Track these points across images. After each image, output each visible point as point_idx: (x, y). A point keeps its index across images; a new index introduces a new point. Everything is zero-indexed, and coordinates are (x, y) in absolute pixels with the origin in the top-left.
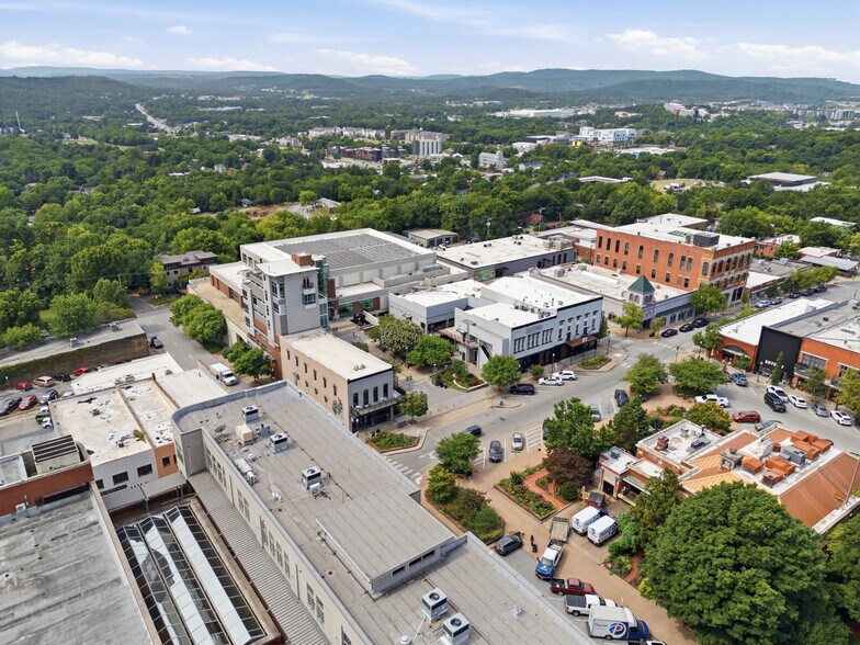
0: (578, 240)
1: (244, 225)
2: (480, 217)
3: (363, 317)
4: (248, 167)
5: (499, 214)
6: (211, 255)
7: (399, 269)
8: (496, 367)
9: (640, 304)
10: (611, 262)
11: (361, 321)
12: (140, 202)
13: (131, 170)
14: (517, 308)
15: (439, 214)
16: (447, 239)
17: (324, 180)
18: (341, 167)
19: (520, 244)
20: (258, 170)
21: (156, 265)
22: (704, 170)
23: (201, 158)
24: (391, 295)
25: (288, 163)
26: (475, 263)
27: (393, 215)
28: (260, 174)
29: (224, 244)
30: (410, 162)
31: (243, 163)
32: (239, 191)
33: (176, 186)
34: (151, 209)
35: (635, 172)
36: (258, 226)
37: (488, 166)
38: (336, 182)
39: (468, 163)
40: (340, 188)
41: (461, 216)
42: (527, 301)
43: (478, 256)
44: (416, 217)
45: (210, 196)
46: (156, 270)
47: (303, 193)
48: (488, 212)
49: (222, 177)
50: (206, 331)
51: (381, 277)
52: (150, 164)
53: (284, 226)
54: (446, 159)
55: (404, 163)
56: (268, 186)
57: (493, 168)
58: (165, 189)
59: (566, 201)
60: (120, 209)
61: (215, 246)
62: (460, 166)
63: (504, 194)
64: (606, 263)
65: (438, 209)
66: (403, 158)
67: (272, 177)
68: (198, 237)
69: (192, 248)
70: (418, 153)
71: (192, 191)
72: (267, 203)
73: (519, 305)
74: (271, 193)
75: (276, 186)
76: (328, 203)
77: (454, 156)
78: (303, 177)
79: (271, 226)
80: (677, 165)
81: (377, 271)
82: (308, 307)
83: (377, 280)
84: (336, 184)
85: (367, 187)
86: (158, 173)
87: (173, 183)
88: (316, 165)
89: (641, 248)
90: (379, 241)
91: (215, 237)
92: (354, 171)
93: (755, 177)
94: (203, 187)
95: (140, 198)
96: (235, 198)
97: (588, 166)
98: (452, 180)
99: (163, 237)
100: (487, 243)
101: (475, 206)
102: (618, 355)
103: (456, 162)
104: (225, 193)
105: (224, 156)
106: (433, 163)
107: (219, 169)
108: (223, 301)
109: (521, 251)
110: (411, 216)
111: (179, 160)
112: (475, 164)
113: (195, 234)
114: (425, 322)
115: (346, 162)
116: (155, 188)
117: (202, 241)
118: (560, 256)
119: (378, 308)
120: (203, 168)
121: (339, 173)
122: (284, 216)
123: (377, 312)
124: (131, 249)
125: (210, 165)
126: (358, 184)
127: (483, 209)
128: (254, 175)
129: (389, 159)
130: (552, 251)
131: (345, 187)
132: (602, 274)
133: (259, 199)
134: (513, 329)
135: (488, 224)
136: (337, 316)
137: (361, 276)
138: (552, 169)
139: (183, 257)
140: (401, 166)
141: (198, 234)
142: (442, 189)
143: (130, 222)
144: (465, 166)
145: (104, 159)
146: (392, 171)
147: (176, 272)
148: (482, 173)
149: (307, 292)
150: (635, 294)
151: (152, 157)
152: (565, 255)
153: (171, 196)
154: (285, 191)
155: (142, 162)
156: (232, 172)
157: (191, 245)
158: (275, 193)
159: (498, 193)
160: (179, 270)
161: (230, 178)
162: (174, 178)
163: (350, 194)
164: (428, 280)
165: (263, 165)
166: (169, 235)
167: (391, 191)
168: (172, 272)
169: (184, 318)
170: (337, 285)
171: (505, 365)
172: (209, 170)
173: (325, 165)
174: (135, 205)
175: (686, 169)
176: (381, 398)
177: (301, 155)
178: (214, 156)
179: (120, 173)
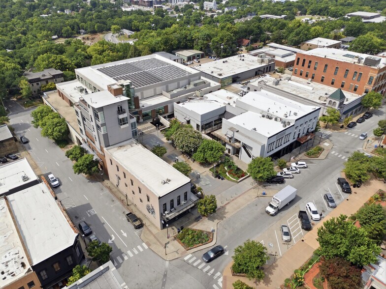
0: (274, 57)
1: (79, 50)
2: (217, 42)
3: (158, 120)
4: (83, 11)
5: (228, 40)
6: (59, 72)
7: (179, 84)
8: (259, 167)
9: (336, 107)
10: (304, 74)
11: (157, 123)
12: (24, 33)
13: (19, 13)
14: (263, 116)
15: (192, 40)
16: (198, 56)
17: (124, 18)
18: (132, 10)
19: (243, 60)
20: (88, 13)
21: (23, 81)
22: (321, 10)
23: (58, 6)
24: (175, 104)
25: (104, 8)
26: (220, 75)
27: (166, 42)
28: (89, 15)
29: (67, 64)
30: (168, 7)
31: (80, 8)
32: (78, 26)
33: (44, 23)
34: (28, 38)
35: (286, 11)
36: (88, 50)
37: (208, 9)
38: (131, 20)
39: (198, 7)
40: (133, 23)
41: (205, 42)
42: (271, 112)
43: (221, 70)
44: (180, 42)
45: (62, 29)
46: (23, 84)
47: (113, 27)
48: (222, 39)
49: (68, 17)
50: (55, 134)
51: (168, 91)
52: (30, 10)
53: (103, 51)
54: (186, 6)
55: (165, 8)
56: (93, 22)
57: (211, 10)
58: (37, 25)
59: (261, 31)
60: (11, 38)
61: (62, 66)
62: (194, 9)
63: (228, 28)
64: (301, 74)
65: (192, 37)
66: (164, 5)
67: (96, 17)
68: (50, 60)
69: (48, 67)
70: (171, 2)
71: (52, 26)
72: (94, 32)
73: (266, 114)
74: (96, 27)
75: (98, 22)
76: (127, 32)
77: (190, 3)
78: (112, 17)
79: (95, 50)
80: (307, 8)
81: (165, 86)
82: (123, 127)
83: (164, 93)
84: (131, 21)
85: (148, 23)
86: (34, 15)
87: (42, 21)
88: (119, 10)
89: (326, 66)
90: (163, 63)
91: (61, 60)
92: (140, 12)
93: (349, 14)
94: (58, 23)
95: (24, 30)
96: (75, 30)
97: (261, 9)
98: (192, 18)
99: (32, 58)
100: (224, 60)
101: (214, 35)
102: (326, 144)
103: (191, 7)
104: (70, 27)
105: (70, 5)
106: (180, 7)
107: (67, 12)
108: (66, 109)
109: (246, 65)
110: (177, 42)
111: (45, 7)
112: (202, 8)
113: (49, 58)
114: (200, 124)
115: (135, 8)
116: (32, 24)
117: (53, 62)
118: (267, 68)
119: (167, 112)
120: (58, 12)
121: (131, 14)
122: (102, 43)
123: (166, 115)
124: (7, 70)
125: (62, 10)
126: (143, 21)
127: (218, 38)
128: (86, 16)
129: (157, 6)
130: (263, 65)
131: (135, 23)
132: (300, 82)
133: (89, 30)
134: (269, 138)
135: (222, 47)
136: (141, 120)
137: (155, 90)
138: (243, 10)
139: (42, 73)
140: (163, 9)
141: (51, 57)
142: (188, 23)
143: (17, 46)
144: (197, 9)
145: (5, 7)
146: (160, 12)
147: (38, 84)
148: (205, 13)
149: (121, 117)
150: (333, 101)
151: (31, 6)
152: (270, 67)
153: (41, 29)
154: (103, 26)
155: (25, 9)
156: (74, 14)
157: (47, 65)
158: (98, 27)
159: (225, 27)
160: (39, 83)
161: (73, 18)
162: (43, 18)
163: (138, 27)
164: (198, 93)
165: (91, 10)
166: (36, 56)
167: (160, 25)
168: (35, 84)
169: (40, 122)
170: (140, 98)
171: (265, 166)
172: (61, 13)
173: (124, 9)
174: (20, 35)
175: (311, 10)
176: (183, 202)
177: (110, 4)
178: (64, 5)
179: (13, 15)
